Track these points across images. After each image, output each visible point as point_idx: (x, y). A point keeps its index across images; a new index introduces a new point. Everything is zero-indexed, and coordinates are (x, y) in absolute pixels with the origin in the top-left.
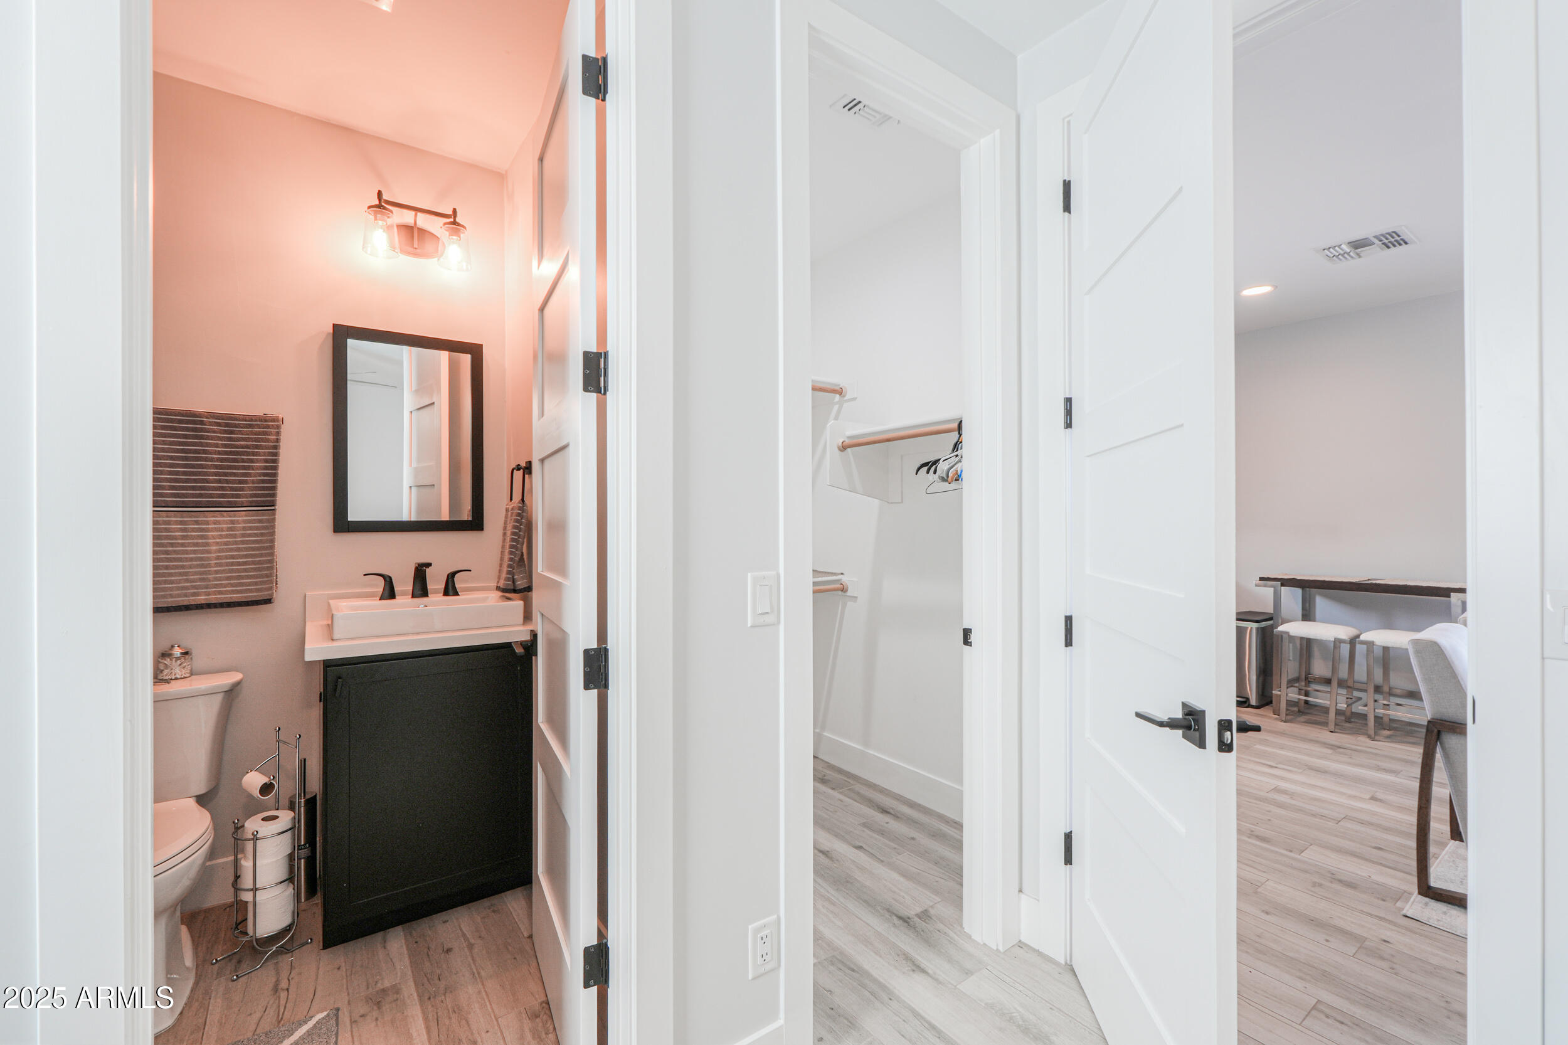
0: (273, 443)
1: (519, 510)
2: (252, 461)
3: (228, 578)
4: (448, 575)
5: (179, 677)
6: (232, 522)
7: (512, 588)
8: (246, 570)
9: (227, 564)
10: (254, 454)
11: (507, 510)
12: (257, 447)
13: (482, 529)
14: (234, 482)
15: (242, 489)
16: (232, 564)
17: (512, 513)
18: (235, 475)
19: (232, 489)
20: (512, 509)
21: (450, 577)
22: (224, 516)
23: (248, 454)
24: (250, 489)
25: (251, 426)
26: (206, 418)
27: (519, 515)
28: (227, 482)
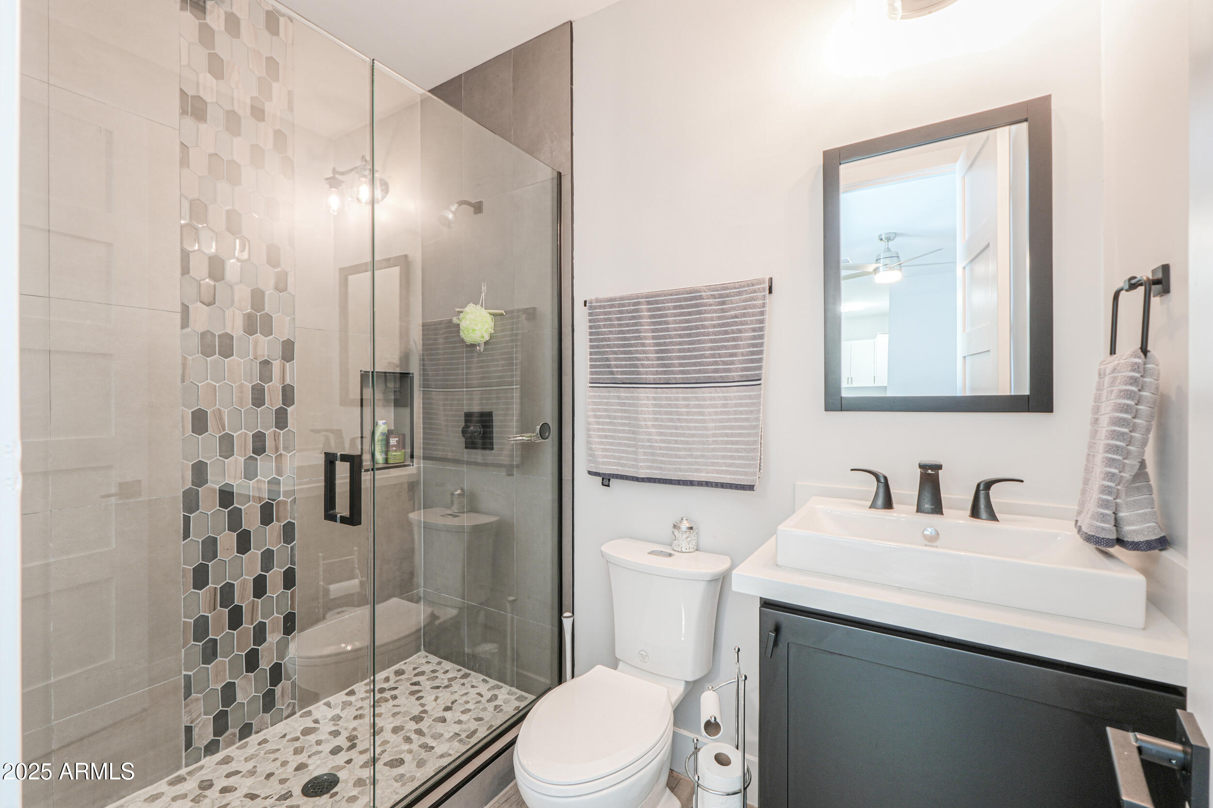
0: (760, 308)
1: (1133, 370)
2: (740, 331)
3: (724, 457)
4: (979, 485)
5: (684, 550)
6: (725, 398)
7: (1114, 536)
8: (737, 450)
9: (723, 443)
10: (742, 324)
11: (1102, 375)
12: (744, 315)
13: (1052, 411)
14: (726, 355)
15: (732, 363)
16: (727, 443)
17: (1114, 380)
18: (726, 347)
19: (724, 363)
20: (1114, 370)
21: (982, 487)
22: (718, 393)
23: (736, 323)
24: (741, 362)
25: (740, 294)
26: (705, 292)
27: (1134, 381)
28: (720, 356)
